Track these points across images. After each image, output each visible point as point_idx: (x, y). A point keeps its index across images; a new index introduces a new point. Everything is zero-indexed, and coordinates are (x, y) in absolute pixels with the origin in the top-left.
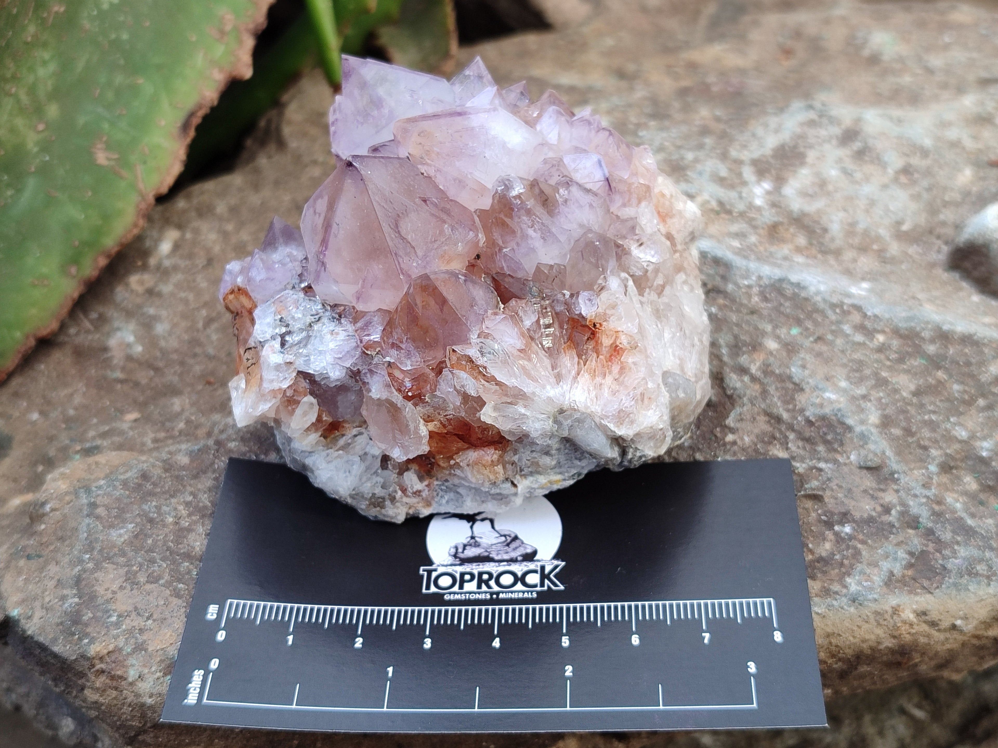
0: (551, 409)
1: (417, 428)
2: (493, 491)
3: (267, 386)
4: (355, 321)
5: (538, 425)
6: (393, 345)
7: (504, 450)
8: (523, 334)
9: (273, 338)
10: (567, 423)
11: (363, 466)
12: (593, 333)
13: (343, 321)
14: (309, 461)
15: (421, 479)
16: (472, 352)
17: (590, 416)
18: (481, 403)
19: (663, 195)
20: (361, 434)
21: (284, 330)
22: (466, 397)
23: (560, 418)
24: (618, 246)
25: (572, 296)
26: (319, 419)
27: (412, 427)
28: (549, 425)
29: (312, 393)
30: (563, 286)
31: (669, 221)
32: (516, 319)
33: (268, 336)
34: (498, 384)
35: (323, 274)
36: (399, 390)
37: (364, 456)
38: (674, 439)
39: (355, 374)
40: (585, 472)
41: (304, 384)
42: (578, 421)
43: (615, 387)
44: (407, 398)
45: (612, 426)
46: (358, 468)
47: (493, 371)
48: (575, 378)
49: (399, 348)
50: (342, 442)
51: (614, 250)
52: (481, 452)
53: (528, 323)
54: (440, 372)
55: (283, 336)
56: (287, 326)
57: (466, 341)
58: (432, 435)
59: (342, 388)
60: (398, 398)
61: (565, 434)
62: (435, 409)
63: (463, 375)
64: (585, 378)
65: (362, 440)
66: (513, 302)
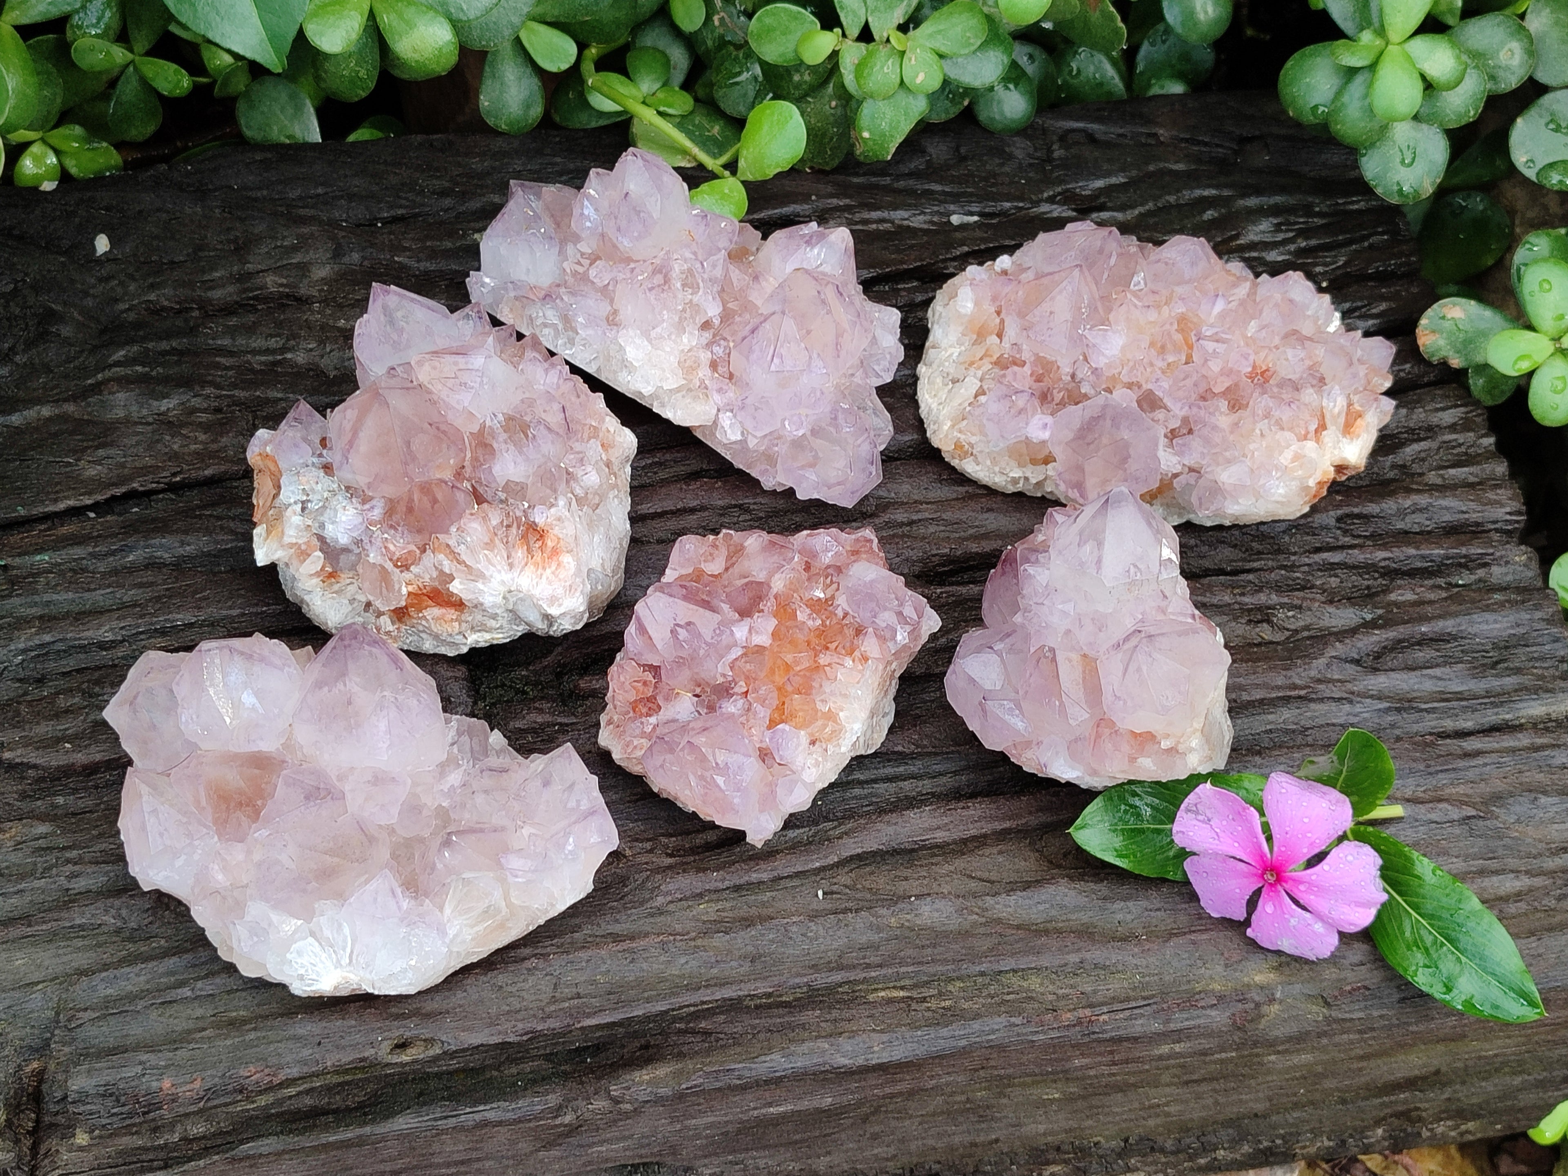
0: (503, 589)
1: (400, 589)
2: (449, 640)
3: (287, 540)
4: (364, 502)
5: (491, 599)
6: (391, 527)
7: (462, 612)
8: (489, 531)
9: (295, 503)
10: (512, 600)
11: (350, 608)
12: (541, 536)
13: (354, 500)
14: (307, 598)
15: (393, 623)
16: (452, 542)
17: (531, 597)
18: (452, 578)
19: (608, 431)
20: (352, 583)
21: (305, 498)
22: (442, 572)
23: (508, 595)
24: (568, 473)
25: (529, 507)
26: (323, 569)
27: (397, 587)
28: (499, 600)
29: (321, 550)
30: (524, 499)
31: (610, 451)
32: (485, 519)
33: (292, 501)
34: (466, 566)
35: (345, 466)
36: (391, 560)
37: (352, 601)
38: (589, 618)
39: (358, 542)
40: (519, 634)
41: (315, 542)
42: (522, 599)
43: (552, 577)
44: (396, 566)
45: (545, 606)
46: (346, 608)
47: (464, 557)
48: (523, 567)
49: (396, 529)
50: (336, 587)
51: (565, 476)
52: (443, 610)
53: (494, 522)
54: (424, 551)
55: (303, 502)
56: (308, 495)
57: (447, 532)
58: (409, 594)
59: (346, 550)
60: (389, 566)
61: (511, 607)
62: (416, 576)
63: (441, 556)
64: (531, 568)
65: (352, 589)
66: (485, 505)
